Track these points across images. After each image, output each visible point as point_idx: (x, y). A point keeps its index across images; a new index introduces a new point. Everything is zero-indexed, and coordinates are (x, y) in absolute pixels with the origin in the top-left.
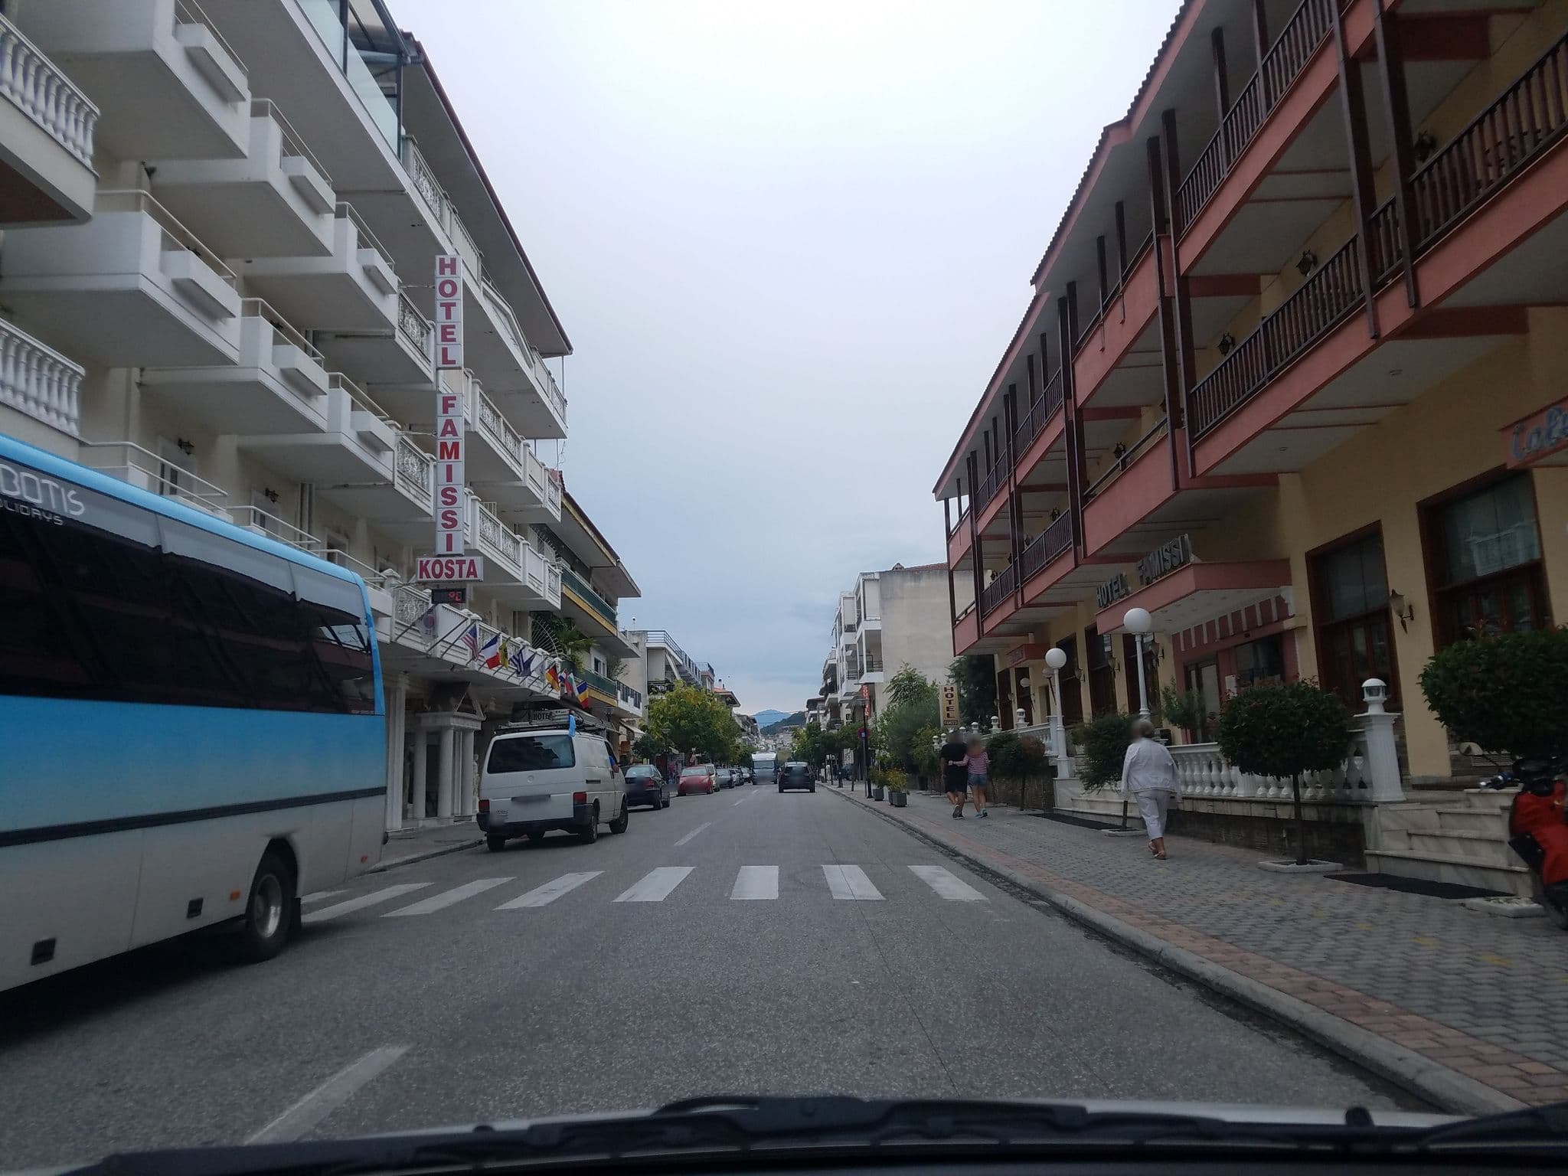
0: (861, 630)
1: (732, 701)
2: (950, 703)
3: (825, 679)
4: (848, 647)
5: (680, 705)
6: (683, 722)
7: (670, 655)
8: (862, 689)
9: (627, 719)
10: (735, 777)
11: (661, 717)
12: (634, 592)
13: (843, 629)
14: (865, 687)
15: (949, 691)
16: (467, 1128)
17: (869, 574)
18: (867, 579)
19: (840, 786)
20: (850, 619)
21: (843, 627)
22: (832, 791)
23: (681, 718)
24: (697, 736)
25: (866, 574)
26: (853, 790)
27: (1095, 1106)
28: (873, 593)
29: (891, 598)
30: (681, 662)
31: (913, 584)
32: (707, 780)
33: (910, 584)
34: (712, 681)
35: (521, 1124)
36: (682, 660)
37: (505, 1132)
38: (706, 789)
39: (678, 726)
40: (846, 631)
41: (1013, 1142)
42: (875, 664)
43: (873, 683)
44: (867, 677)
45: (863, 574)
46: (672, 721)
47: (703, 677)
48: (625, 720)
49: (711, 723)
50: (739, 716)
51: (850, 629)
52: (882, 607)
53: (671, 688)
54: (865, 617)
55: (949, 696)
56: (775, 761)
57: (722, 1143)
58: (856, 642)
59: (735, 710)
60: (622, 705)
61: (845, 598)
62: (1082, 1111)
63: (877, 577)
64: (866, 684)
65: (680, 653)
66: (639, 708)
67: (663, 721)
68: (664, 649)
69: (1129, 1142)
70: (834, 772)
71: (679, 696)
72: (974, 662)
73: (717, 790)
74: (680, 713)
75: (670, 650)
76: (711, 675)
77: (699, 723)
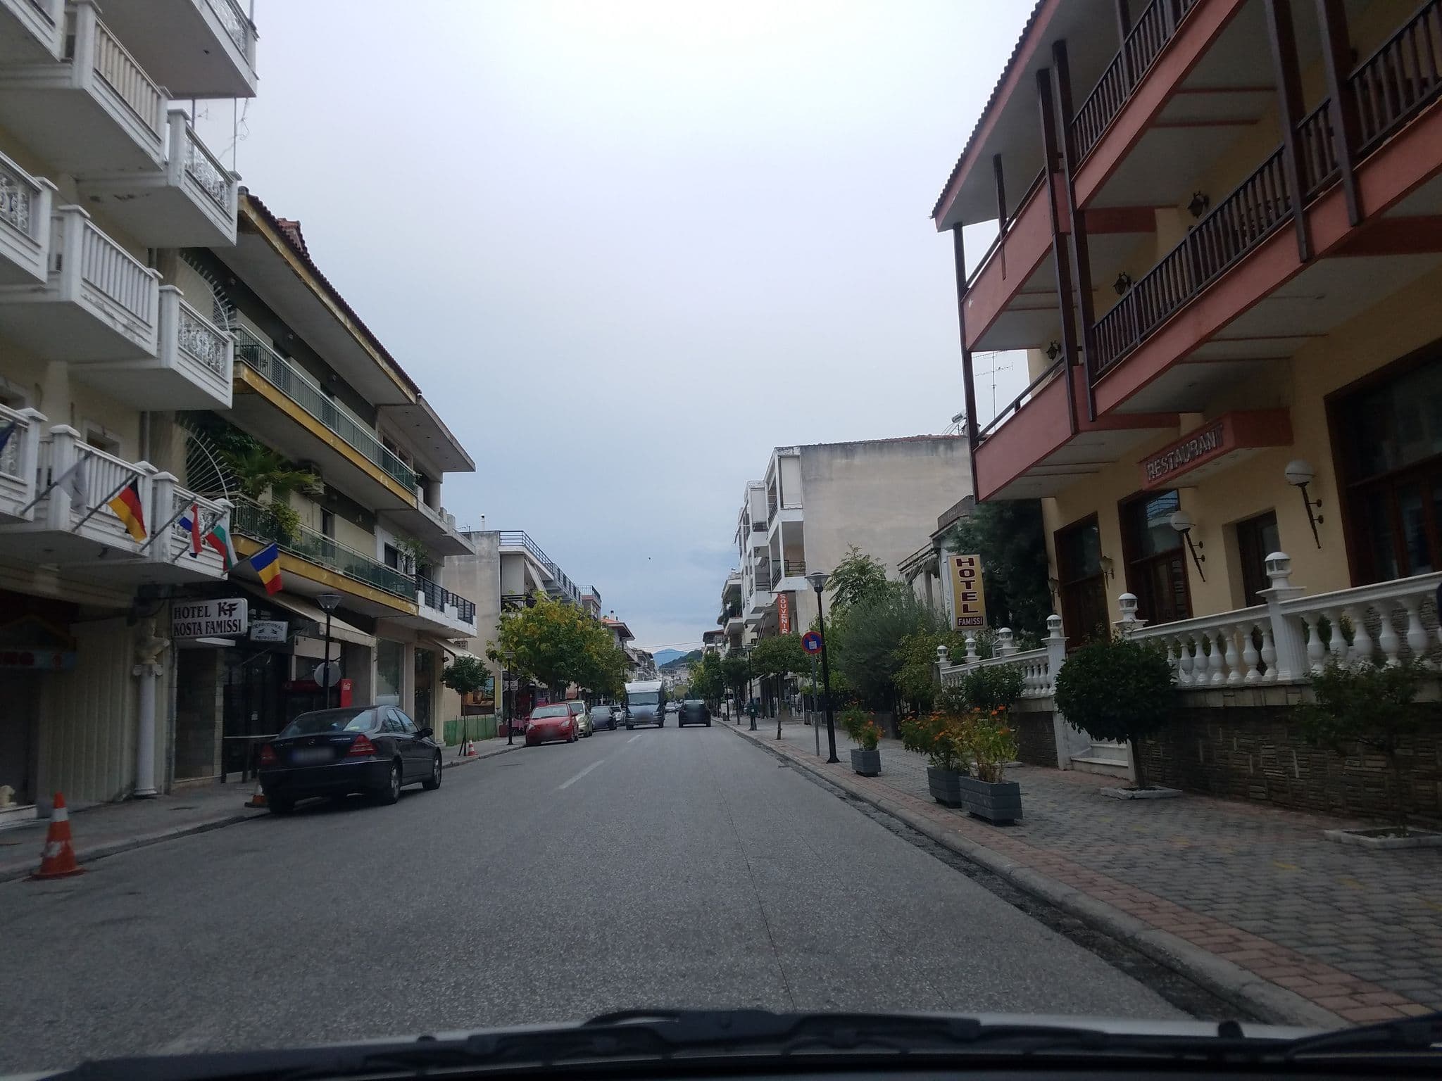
0: (777, 522)
1: (624, 633)
2: (968, 586)
3: (725, 603)
4: (757, 550)
5: (541, 623)
6: (543, 646)
7: (533, 564)
8: (778, 600)
9: (456, 640)
10: (619, 716)
11: (516, 639)
12: (464, 464)
13: (751, 528)
14: (783, 597)
15: (966, 566)
16: (411, 1039)
17: (786, 448)
18: (783, 455)
19: (753, 728)
20: (760, 515)
21: (751, 525)
22: (740, 734)
23: (541, 640)
24: (563, 664)
25: (782, 449)
26: (779, 738)
27: (988, 1019)
28: (791, 476)
29: (815, 479)
30: (552, 577)
31: (844, 461)
32: (568, 722)
33: (840, 462)
34: (598, 608)
35: (461, 1035)
36: (553, 574)
37: (445, 1042)
38: (566, 735)
39: (538, 651)
40: (755, 531)
41: (913, 1052)
42: (796, 566)
43: (794, 591)
44: (785, 584)
45: (779, 449)
46: (530, 645)
47: (587, 601)
48: (452, 641)
49: (581, 647)
50: (634, 651)
51: (760, 527)
52: (805, 491)
53: (530, 602)
54: (782, 505)
55: (967, 573)
56: (659, 693)
57: (646, 1053)
58: (767, 543)
59: (630, 644)
60: (426, 612)
61: (753, 489)
62: (975, 1023)
63: (797, 452)
64: (785, 592)
65: (550, 566)
66: (471, 623)
67: (518, 644)
68: (522, 554)
69: (1019, 1052)
70: (739, 708)
71: (539, 613)
72: (1008, 514)
73: (587, 734)
74: (540, 634)
75: (532, 557)
76: (596, 599)
77: (565, 647)
